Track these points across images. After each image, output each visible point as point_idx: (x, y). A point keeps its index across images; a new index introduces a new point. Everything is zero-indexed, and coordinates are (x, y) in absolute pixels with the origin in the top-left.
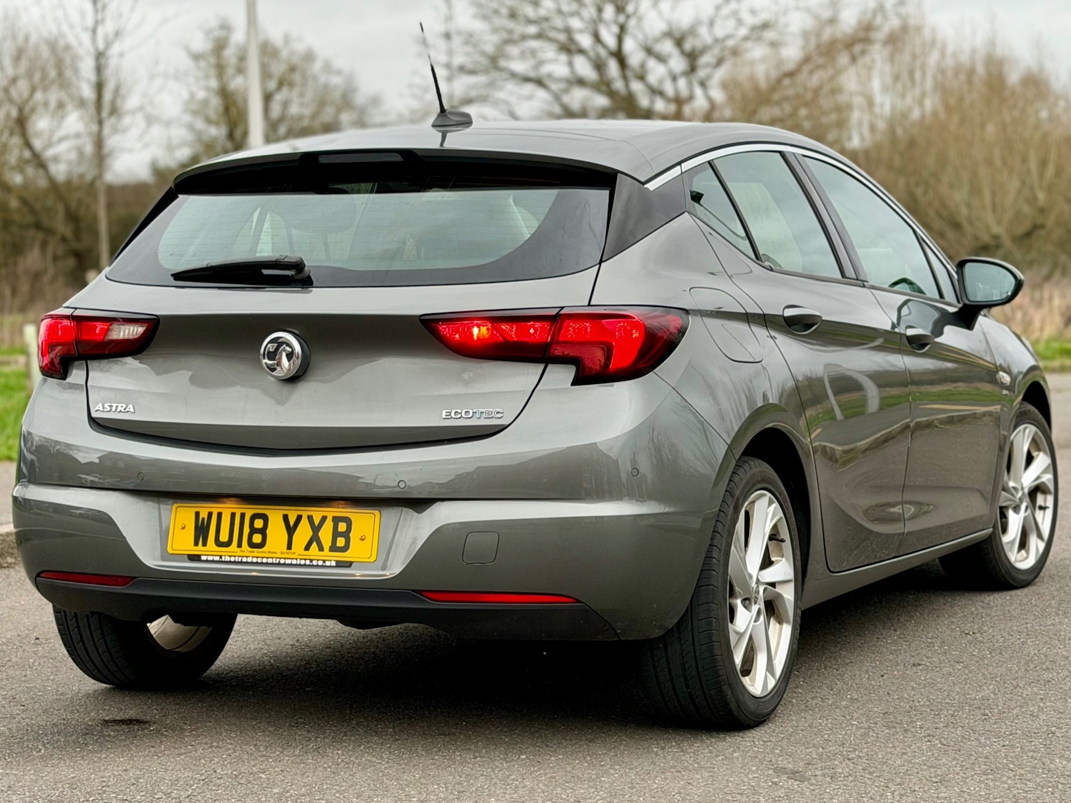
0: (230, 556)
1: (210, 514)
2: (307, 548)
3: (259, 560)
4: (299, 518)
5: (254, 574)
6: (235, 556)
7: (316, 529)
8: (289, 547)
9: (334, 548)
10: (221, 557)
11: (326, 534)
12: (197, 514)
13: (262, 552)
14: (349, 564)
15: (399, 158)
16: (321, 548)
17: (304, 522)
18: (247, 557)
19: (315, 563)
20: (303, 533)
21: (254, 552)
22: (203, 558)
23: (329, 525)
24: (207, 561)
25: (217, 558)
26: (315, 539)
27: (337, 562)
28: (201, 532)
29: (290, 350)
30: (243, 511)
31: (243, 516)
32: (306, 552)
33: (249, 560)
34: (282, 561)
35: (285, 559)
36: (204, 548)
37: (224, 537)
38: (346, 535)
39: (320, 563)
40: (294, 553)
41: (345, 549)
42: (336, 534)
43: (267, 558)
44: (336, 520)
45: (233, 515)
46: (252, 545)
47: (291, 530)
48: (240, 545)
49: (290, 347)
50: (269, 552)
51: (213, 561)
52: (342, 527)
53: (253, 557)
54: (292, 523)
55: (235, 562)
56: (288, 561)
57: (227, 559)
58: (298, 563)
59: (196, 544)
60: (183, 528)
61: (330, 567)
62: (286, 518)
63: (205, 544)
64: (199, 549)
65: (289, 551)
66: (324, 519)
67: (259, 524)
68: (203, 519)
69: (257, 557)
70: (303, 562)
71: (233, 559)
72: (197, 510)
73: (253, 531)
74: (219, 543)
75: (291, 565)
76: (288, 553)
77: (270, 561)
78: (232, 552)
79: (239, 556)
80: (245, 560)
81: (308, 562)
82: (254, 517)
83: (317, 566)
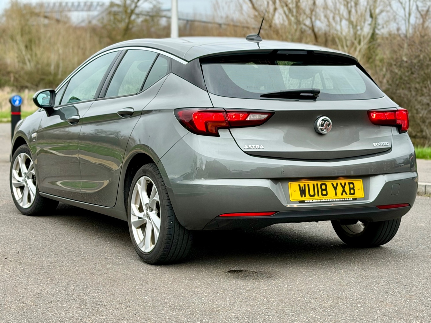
0: (316, 200)
1: (305, 185)
2: (342, 194)
3: (327, 200)
4: (337, 184)
5: (332, 205)
6: (318, 200)
7: (344, 187)
8: (336, 194)
9: (350, 194)
10: (312, 200)
11: (347, 189)
12: (299, 185)
13: (327, 197)
14: (355, 199)
16: (346, 194)
17: (339, 185)
18: (322, 200)
19: (345, 199)
20: (340, 189)
21: (324, 197)
22: (306, 201)
23: (347, 185)
24: (307, 203)
25: (311, 201)
26: (344, 191)
27: (353, 198)
28: (303, 192)
29: (329, 123)
30: (317, 183)
31: (317, 185)
32: (342, 196)
33: (323, 200)
34: (335, 200)
35: (335, 199)
36: (305, 198)
37: (312, 193)
38: (353, 188)
39: (347, 199)
40: (338, 197)
41: (354, 194)
42: (350, 189)
43: (329, 199)
44: (349, 184)
45: (314, 185)
46: (323, 195)
47: (335, 188)
48: (318, 195)
50: (329, 197)
51: (310, 202)
52: (352, 186)
53: (324, 199)
54: (335, 186)
55: (318, 202)
56: (337, 200)
57: (315, 201)
58: (340, 200)
59: (302, 196)
60: (294, 191)
61: (351, 200)
62: (332, 184)
63: (305, 196)
64: (303, 199)
65: (336, 196)
66: (345, 184)
67: (324, 187)
68: (302, 187)
69: (326, 199)
70: (341, 200)
71: (317, 201)
72: (299, 184)
73: (322, 190)
74: (310, 196)
75: (338, 201)
76: (336, 197)
77: (330, 200)
78: (316, 198)
79: (319, 200)
80: (321, 201)
81: (343, 200)
82: (321, 185)
83: (347, 201)
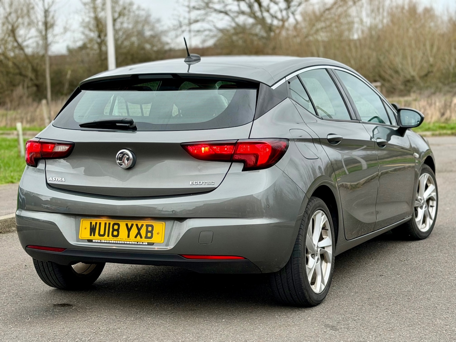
0: (105, 240)
1: (96, 223)
2: (136, 237)
3: (116, 242)
4: (132, 225)
5: (114, 247)
6: (106, 240)
7: (139, 230)
8: (128, 237)
9: (146, 237)
10: (101, 240)
11: (143, 232)
12: (91, 223)
13: (118, 239)
14: (152, 244)
15: (171, 77)
16: (141, 237)
17: (134, 227)
19: (139, 243)
20: (134, 231)
21: (114, 239)
22: (94, 241)
23: (144, 229)
24: (95, 242)
25: (99, 241)
26: (139, 233)
27: (148, 243)
28: (93, 230)
29: (128, 157)
30: (110, 222)
31: (109, 224)
32: (135, 239)
33: (112, 242)
34: (126, 242)
36: (94, 237)
37: (102, 233)
38: (151, 232)
39: (141, 243)
40: (130, 239)
41: (151, 237)
42: (147, 232)
43: (120, 241)
44: (147, 226)
45: (106, 224)
46: (113, 236)
47: (129, 230)
48: (108, 236)
49: (128, 155)
50: (120, 239)
52: (150, 229)
53: (114, 241)
54: (129, 227)
55: (106, 243)
56: (128, 243)
57: (103, 241)
58: (132, 243)
59: (91, 235)
60: (85, 229)
61: (145, 245)
62: (127, 225)
63: (94, 235)
64: (92, 237)
65: (128, 238)
66: (142, 225)
67: (116, 227)
68: (93, 225)
69: (116, 241)
70: (134, 243)
71: (105, 241)
72: (91, 221)
73: (114, 230)
74: (100, 235)
75: (129, 244)
76: (128, 239)
78: (105, 239)
79: (108, 240)
80: (110, 242)
81: (136, 243)
82: (114, 224)
83: (140, 244)
